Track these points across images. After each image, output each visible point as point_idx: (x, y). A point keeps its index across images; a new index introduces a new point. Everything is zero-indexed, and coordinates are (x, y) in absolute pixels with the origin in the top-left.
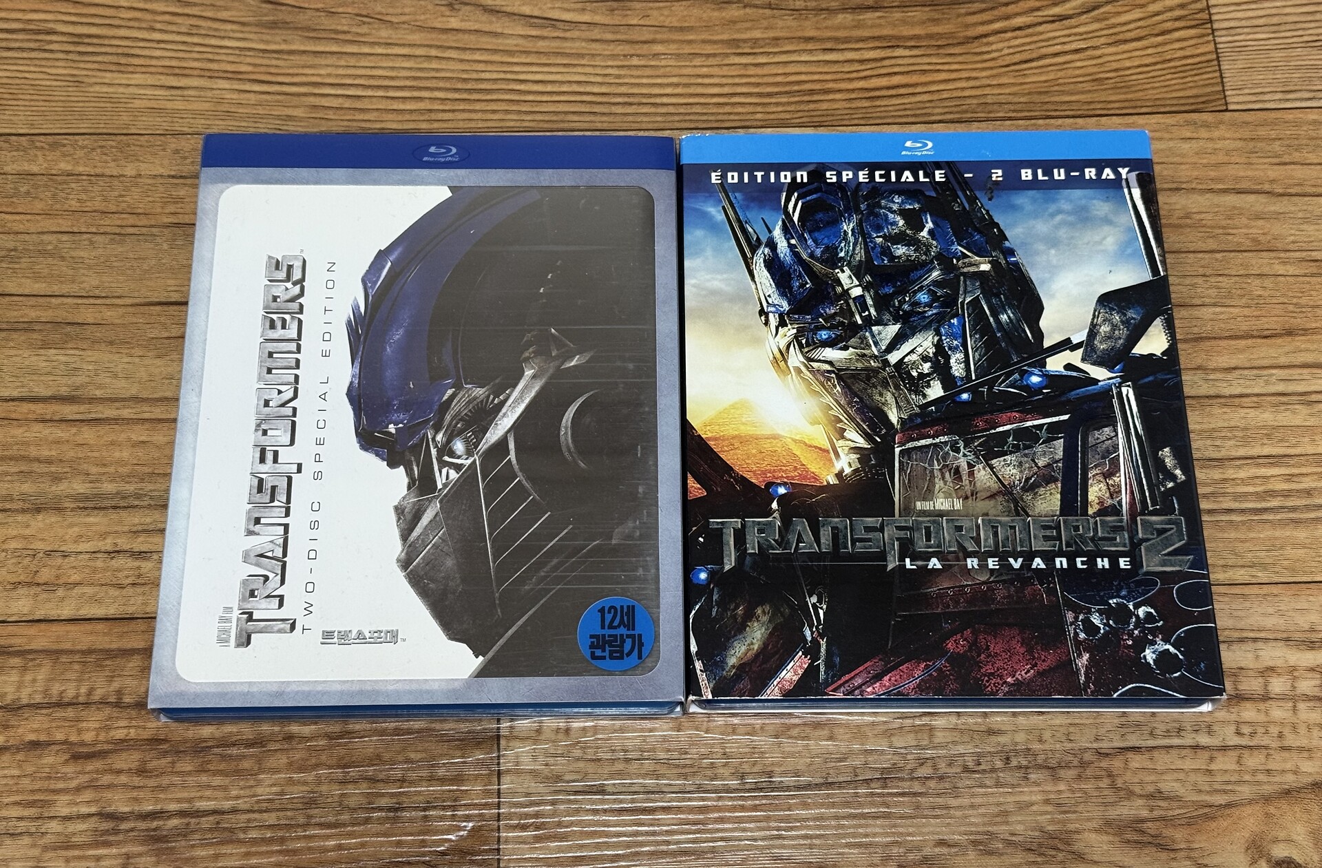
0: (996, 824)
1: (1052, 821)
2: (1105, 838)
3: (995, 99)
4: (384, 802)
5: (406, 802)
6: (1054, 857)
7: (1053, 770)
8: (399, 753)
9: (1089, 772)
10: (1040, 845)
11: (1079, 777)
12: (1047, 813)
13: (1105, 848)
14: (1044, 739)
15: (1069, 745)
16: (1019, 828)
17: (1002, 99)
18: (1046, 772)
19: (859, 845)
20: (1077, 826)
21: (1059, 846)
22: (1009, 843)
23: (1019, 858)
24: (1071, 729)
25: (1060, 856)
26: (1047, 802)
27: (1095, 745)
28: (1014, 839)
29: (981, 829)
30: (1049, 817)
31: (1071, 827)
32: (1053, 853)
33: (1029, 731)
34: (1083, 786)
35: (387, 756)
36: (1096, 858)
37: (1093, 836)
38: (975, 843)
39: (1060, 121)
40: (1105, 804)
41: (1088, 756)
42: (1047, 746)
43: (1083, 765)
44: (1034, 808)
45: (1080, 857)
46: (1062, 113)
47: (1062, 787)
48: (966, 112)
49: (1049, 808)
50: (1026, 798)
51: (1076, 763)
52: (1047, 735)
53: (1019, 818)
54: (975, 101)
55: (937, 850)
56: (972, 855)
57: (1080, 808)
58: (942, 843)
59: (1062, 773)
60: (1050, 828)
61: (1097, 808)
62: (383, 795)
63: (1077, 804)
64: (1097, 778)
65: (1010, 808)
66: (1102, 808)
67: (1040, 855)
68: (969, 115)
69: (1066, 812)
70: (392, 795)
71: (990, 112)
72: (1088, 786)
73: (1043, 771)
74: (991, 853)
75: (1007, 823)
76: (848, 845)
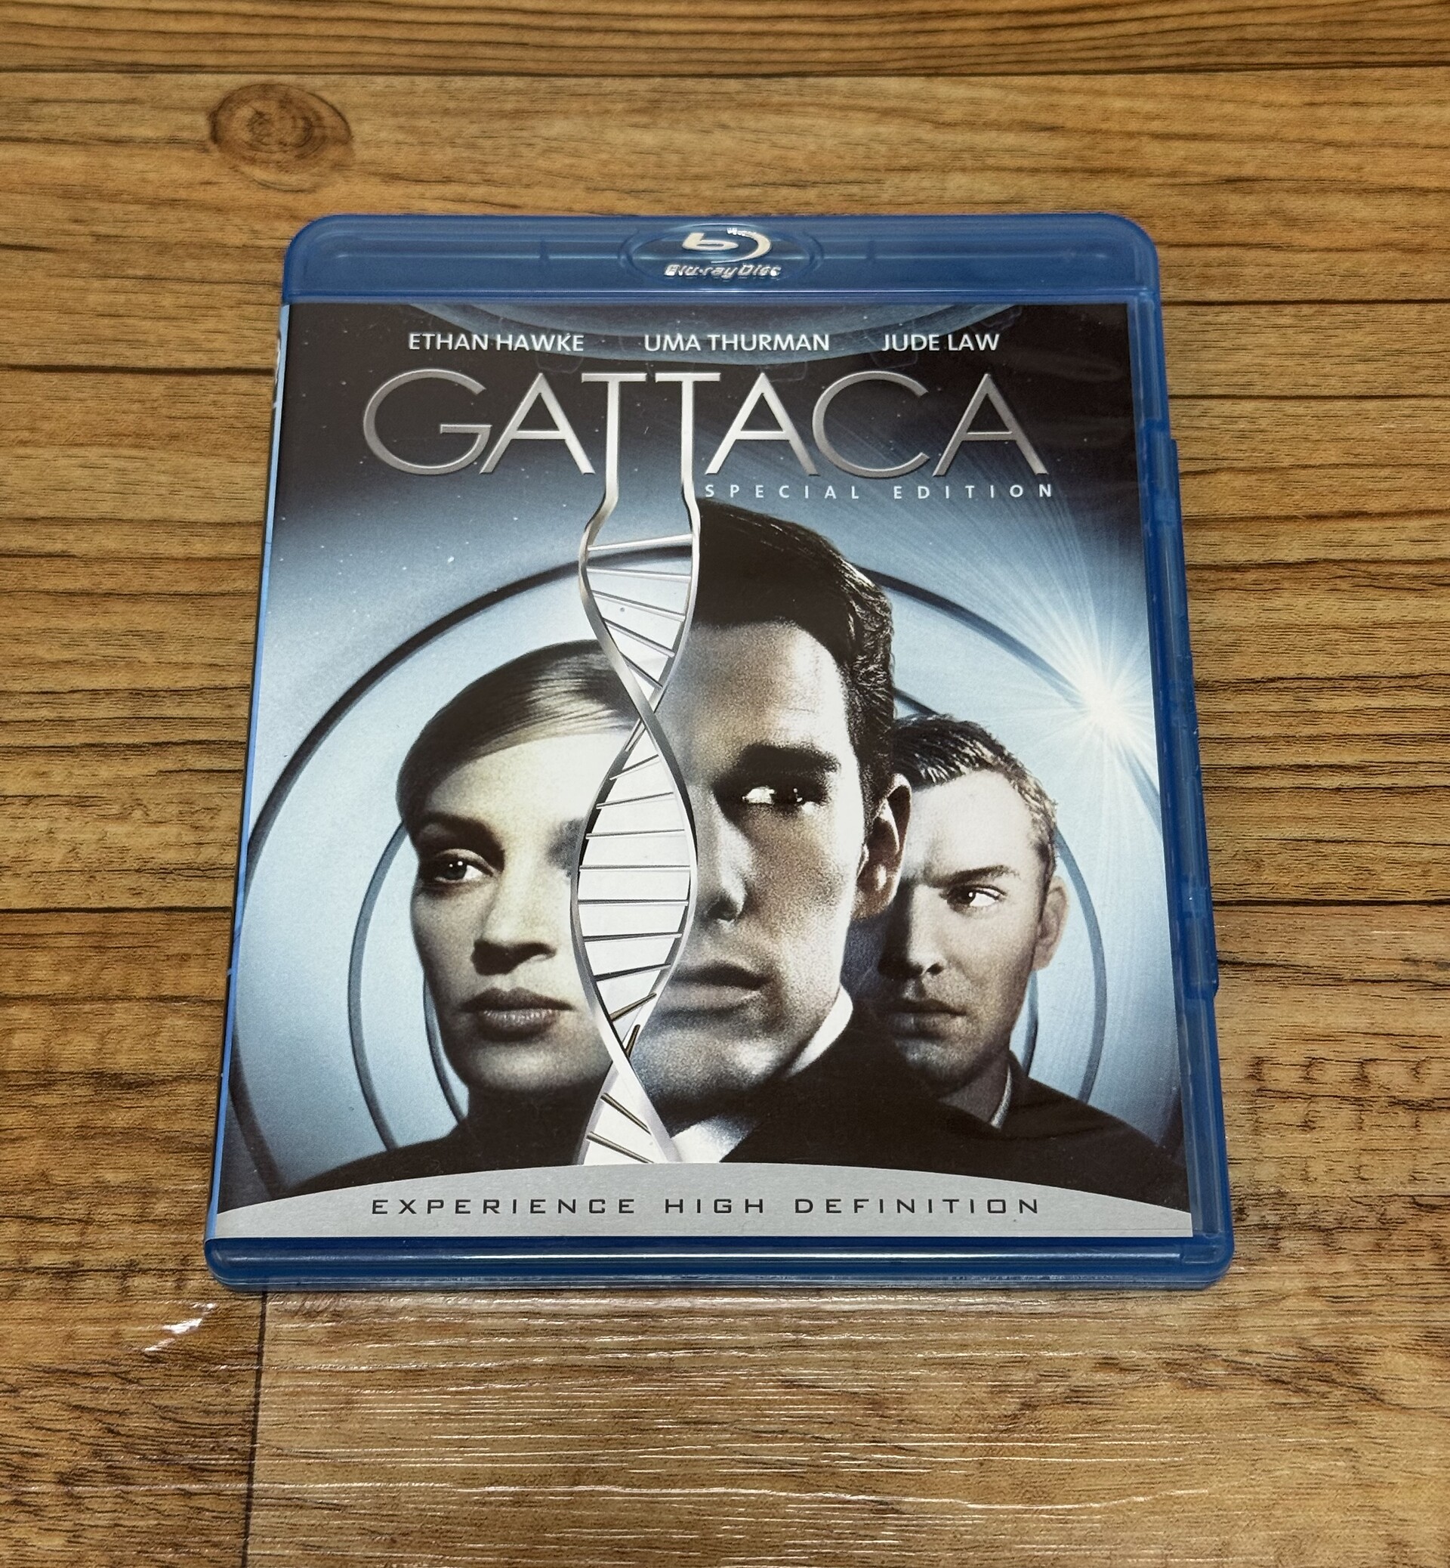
0: (1213, 1331)
1: (1322, 1330)
2: (1425, 1363)
3: (1262, 32)
4: (47, 1259)
5: (89, 1259)
6: (1324, 1396)
7: (1327, 1235)
8: (83, 1170)
9: (1397, 1239)
10: (1298, 1374)
11: (1378, 1248)
12: (1315, 1314)
13: (1424, 1382)
14: (1312, 1175)
15: (1358, 1189)
16: (1258, 1340)
17: (1273, 32)
18: (1314, 1238)
19: (949, 1364)
20: (1372, 1339)
21: (1335, 1375)
22: (1237, 1368)
23: (1255, 1395)
24: (1365, 1159)
25: (1337, 1395)
26: (1314, 1292)
27: (1410, 1190)
28: (1247, 1359)
29: (1184, 1340)
30: (1316, 1320)
31: (1360, 1340)
32: (1324, 1388)
33: (1282, 1161)
34: (1384, 1265)
35: (59, 1176)
36: (1405, 1400)
37: (1401, 1359)
38: (1171, 1365)
39: (1378, 73)
40: (1426, 1300)
41: (1395, 1210)
42: (1316, 1190)
43: (1386, 1225)
44: (1289, 1303)
45: (1374, 1397)
46: (1383, 59)
47: (1344, 1265)
48: (1207, 53)
49: (1317, 1305)
50: (1272, 1284)
51: (1372, 1221)
52: (1317, 1169)
53: (1260, 1322)
54: (1223, 35)
55: (1099, 1377)
56: (1165, 1388)
57: (1377, 1307)
58: (1108, 1364)
59: (1344, 1240)
60: (1318, 1341)
61: (1413, 1307)
62: (46, 1247)
63: (1372, 1298)
64: (1413, 1250)
65: (1242, 1302)
66: (1420, 1307)
67: (1298, 1391)
68: (1212, 59)
69: (1351, 1313)
70: (65, 1248)
71: (1252, 54)
72: (1397, 1265)
73: (1309, 1235)
74: (1202, 1385)
75: (1235, 1330)
76: (926, 1363)
